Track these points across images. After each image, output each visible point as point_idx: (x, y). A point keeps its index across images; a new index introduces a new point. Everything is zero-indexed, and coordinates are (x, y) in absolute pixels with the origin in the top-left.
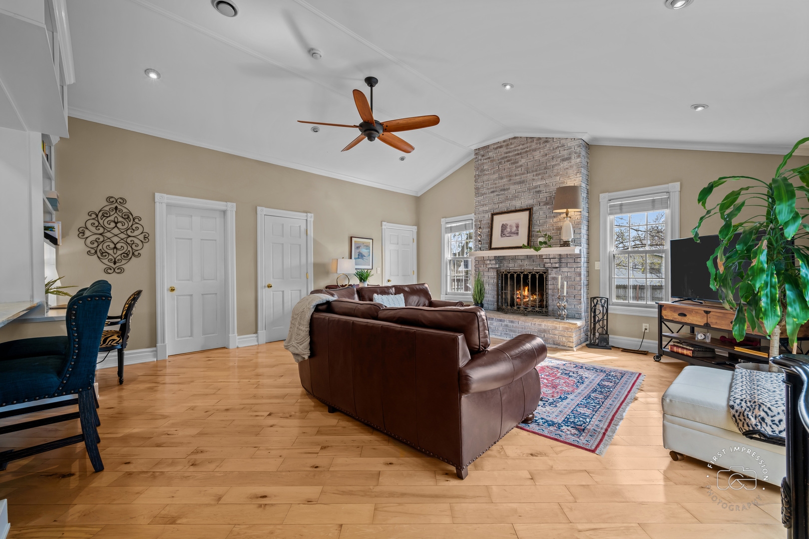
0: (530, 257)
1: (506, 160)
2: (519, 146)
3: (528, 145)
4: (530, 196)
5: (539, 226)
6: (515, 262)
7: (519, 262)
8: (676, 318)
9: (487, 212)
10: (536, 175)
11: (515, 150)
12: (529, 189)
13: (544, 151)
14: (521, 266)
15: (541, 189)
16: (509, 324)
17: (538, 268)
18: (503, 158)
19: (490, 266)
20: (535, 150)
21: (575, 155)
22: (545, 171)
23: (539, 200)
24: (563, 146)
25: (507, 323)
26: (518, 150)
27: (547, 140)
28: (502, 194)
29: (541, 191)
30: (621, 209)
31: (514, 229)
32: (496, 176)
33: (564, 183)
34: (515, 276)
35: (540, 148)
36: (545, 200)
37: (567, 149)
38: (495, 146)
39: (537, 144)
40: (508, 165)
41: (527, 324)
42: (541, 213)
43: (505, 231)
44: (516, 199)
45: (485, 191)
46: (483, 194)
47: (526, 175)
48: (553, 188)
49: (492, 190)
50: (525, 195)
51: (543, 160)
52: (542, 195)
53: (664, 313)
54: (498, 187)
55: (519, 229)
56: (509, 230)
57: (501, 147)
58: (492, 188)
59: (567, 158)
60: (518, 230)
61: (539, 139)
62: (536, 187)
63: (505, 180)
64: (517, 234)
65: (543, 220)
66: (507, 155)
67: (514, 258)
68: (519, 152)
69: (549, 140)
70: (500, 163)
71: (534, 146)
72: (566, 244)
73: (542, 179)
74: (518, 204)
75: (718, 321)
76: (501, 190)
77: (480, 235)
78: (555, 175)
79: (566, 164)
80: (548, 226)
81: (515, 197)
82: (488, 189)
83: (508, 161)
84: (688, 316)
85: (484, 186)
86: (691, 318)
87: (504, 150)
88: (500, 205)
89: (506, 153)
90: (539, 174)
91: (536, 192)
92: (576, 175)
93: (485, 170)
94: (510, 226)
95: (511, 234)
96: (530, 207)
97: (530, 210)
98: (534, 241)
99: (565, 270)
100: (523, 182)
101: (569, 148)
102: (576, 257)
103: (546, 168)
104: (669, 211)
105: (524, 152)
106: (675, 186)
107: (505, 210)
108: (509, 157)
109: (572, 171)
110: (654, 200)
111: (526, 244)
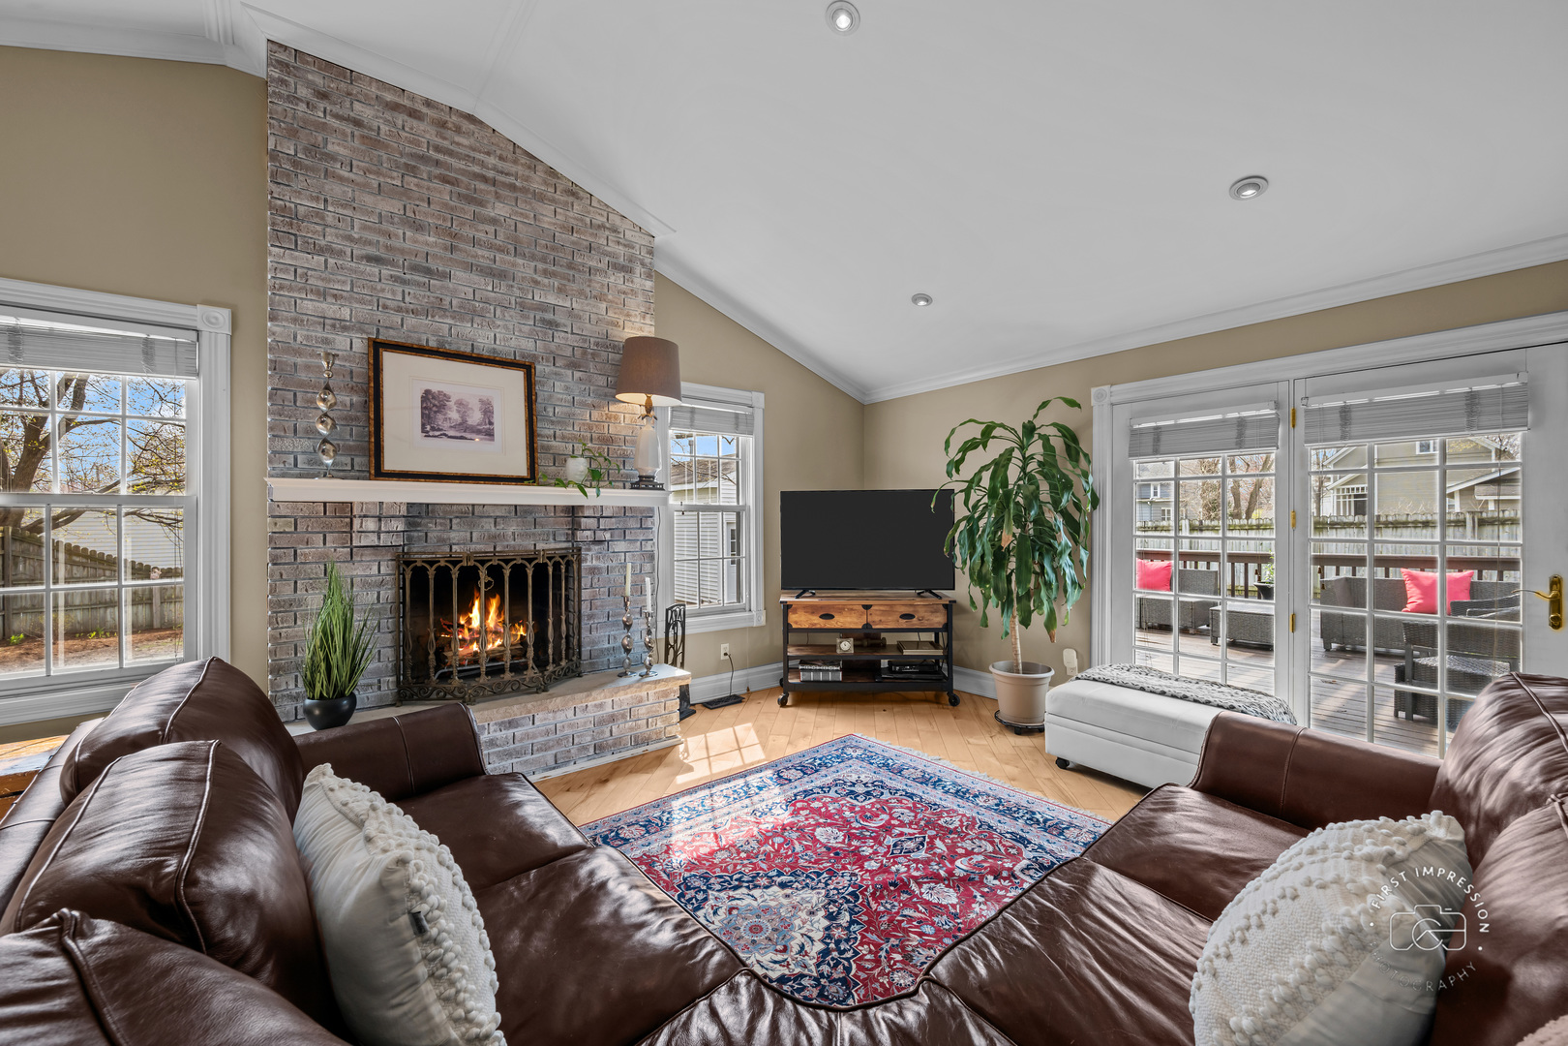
0: (525, 512)
1: (437, 171)
2: (488, 154)
3: (520, 170)
4: (526, 329)
5: (552, 422)
6: (472, 525)
7: (488, 525)
8: (816, 624)
9: (345, 328)
10: (545, 272)
11: (473, 160)
12: (523, 306)
13: (566, 216)
14: (494, 537)
15: (556, 318)
16: (498, 734)
17: (549, 543)
18: (424, 159)
19: (372, 540)
20: (541, 198)
21: (643, 270)
22: (571, 273)
23: (553, 346)
24: (615, 229)
25: (492, 735)
26: (482, 164)
27: (574, 192)
28: (418, 284)
29: (557, 325)
30: (692, 420)
31: (475, 418)
32: (391, 206)
33: (617, 325)
34: (431, 572)
35: (553, 201)
36: (569, 353)
37: (625, 246)
38: (389, 97)
39: (545, 183)
40: (443, 193)
41: (560, 716)
42: (559, 386)
43: (440, 416)
44: (477, 320)
45: (330, 238)
46: (321, 251)
47: (510, 258)
48: (589, 329)
49: (371, 251)
50: (507, 318)
51: (563, 238)
52: (560, 338)
53: (793, 618)
54: (402, 251)
55: (496, 420)
56: (454, 415)
57: (413, 114)
58: (369, 243)
59: (623, 266)
60: (491, 423)
61: (552, 172)
62: (543, 307)
63: (432, 239)
64: (490, 435)
65: (565, 410)
66: (440, 157)
67: (470, 513)
68: (491, 174)
69: (581, 194)
70: (411, 170)
71: (537, 185)
72: (645, 482)
73: (560, 290)
74: (484, 339)
75: (883, 618)
76: (415, 268)
77: (326, 415)
78: (595, 297)
79: (616, 279)
80: (577, 429)
81: (469, 313)
82: (350, 238)
83: (445, 180)
84: (836, 618)
85: (330, 219)
86: (842, 620)
87: (426, 131)
88: (411, 321)
89: (438, 149)
90: (553, 274)
91: (543, 320)
92: (644, 318)
93: (332, 157)
94: (460, 404)
95: (464, 430)
96: (527, 361)
97: (528, 369)
98: (544, 463)
99: (620, 546)
100: (502, 275)
101: (629, 245)
102: (644, 516)
103: (571, 266)
104: (751, 440)
105: (504, 184)
106: (758, 398)
107: (433, 344)
108: (449, 167)
109: (635, 305)
110: (737, 416)
111: (523, 472)
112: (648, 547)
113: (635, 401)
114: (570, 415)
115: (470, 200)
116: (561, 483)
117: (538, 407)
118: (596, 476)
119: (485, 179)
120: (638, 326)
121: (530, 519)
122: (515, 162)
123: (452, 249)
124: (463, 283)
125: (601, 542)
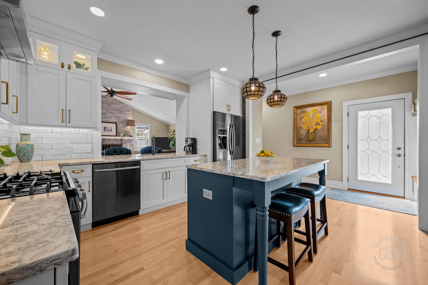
3: (115, 101)
4: (116, 119)
5: (119, 129)
6: (109, 141)
7: (111, 141)
10: (118, 112)
11: (110, 101)
13: (121, 106)
14: (112, 142)
15: (120, 117)
17: (119, 143)
18: (104, 102)
20: (118, 104)
21: (131, 111)
23: (119, 121)
24: (127, 106)
26: (111, 101)
30: (139, 128)
31: (110, 129)
33: (127, 118)
34: (105, 146)
35: (119, 104)
36: (121, 121)
39: (118, 102)
42: (120, 125)
47: (114, 111)
48: (124, 118)
50: (114, 118)
51: (120, 108)
55: (112, 129)
56: (107, 129)
61: (119, 101)
62: (118, 116)
63: (105, 110)
64: (111, 131)
67: (109, 140)
68: (112, 102)
71: (117, 103)
72: (131, 136)
73: (120, 114)
74: (111, 120)
78: (125, 115)
79: (127, 112)
80: (122, 130)
81: (109, 118)
83: (106, 104)
90: (119, 113)
91: (118, 118)
94: (108, 128)
95: (109, 131)
96: (116, 123)
97: (116, 124)
98: (118, 134)
99: (128, 144)
100: (113, 113)
101: (129, 108)
102: (131, 140)
103: (121, 111)
104: (148, 130)
105: (113, 103)
106: (150, 125)
107: (105, 121)
108: (107, 102)
109: (130, 115)
110: (146, 127)
111: (115, 135)
112: (132, 144)
113: (130, 127)
114: (121, 128)
115: (109, 105)
116: (120, 136)
117: (117, 128)
118: (124, 136)
119: (111, 103)
120: (130, 118)
121: (116, 140)
122: (115, 100)
123: (107, 111)
124: (108, 115)
125: (125, 143)
